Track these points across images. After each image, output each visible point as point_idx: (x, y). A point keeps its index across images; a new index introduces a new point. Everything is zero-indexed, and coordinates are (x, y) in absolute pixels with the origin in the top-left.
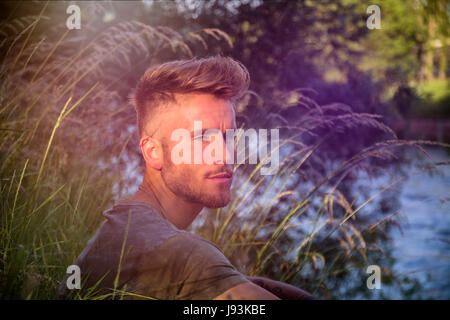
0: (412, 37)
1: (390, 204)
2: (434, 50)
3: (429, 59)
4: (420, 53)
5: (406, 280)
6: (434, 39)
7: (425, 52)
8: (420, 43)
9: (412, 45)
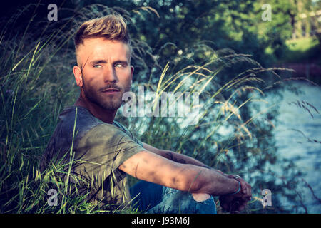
0: (288, 12)
1: (273, 114)
2: (302, 20)
3: (299, 25)
4: (293, 22)
5: (285, 160)
6: (302, 13)
7: (296, 21)
8: (293, 16)
9: (288, 17)
